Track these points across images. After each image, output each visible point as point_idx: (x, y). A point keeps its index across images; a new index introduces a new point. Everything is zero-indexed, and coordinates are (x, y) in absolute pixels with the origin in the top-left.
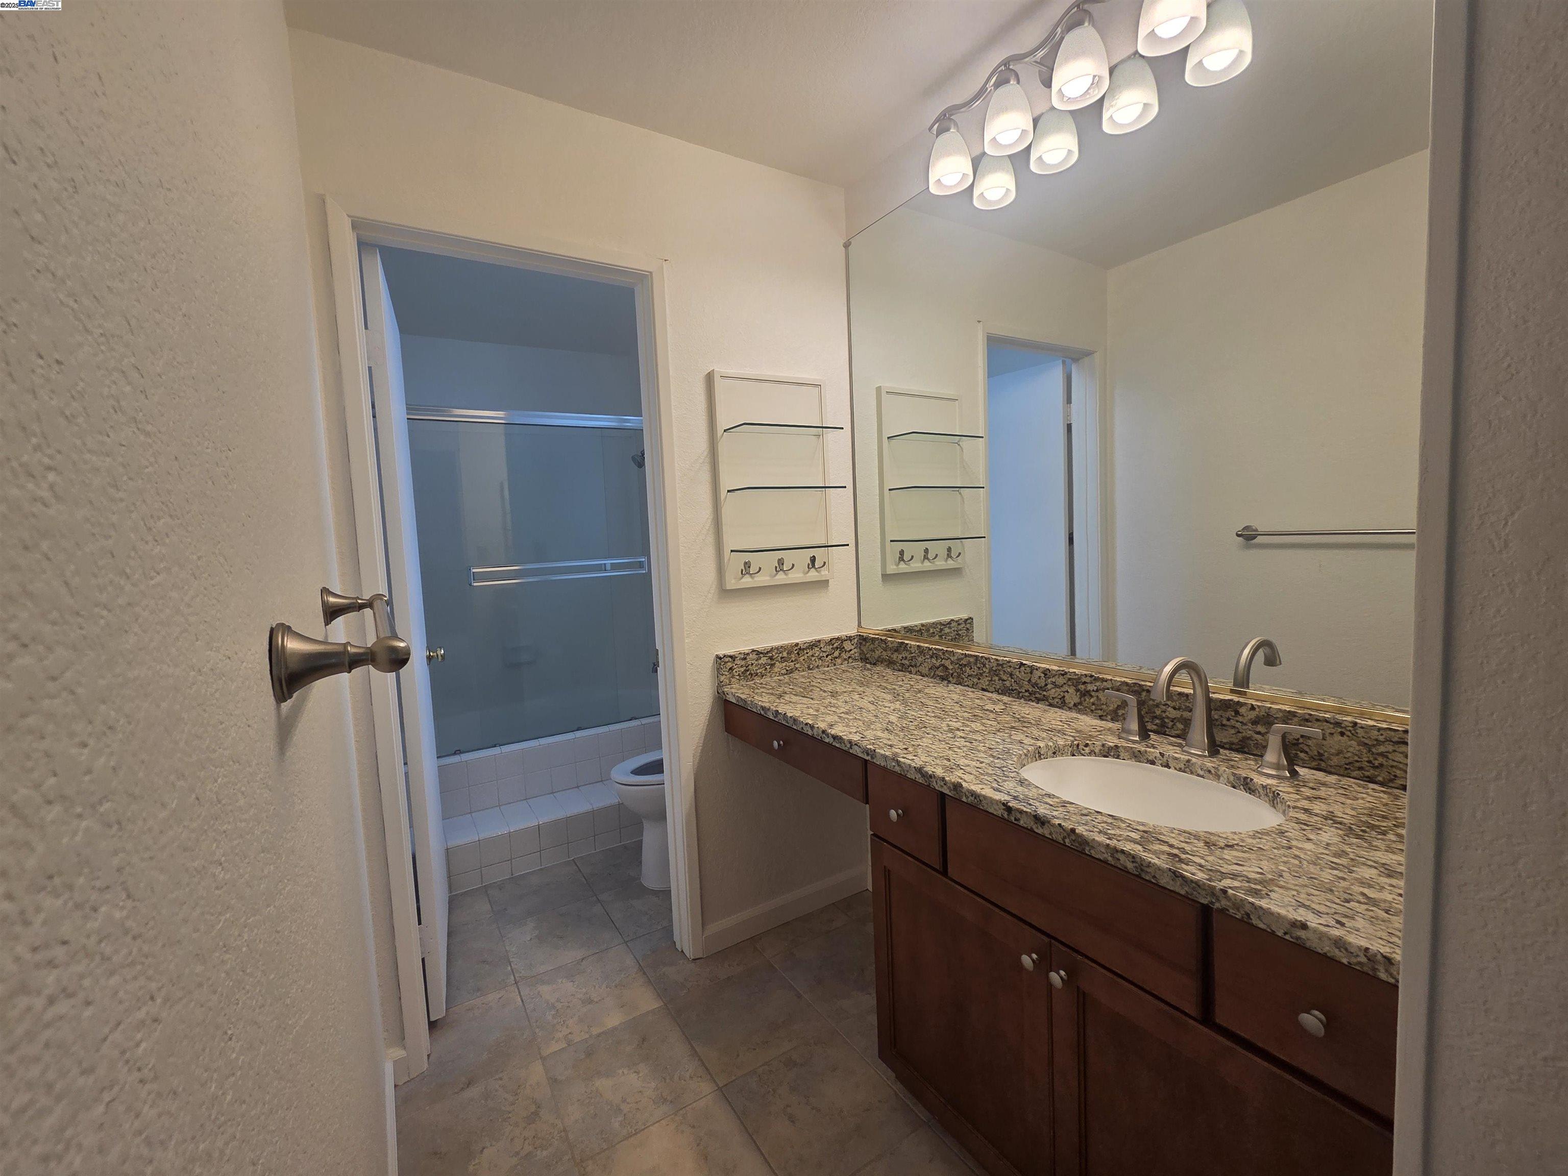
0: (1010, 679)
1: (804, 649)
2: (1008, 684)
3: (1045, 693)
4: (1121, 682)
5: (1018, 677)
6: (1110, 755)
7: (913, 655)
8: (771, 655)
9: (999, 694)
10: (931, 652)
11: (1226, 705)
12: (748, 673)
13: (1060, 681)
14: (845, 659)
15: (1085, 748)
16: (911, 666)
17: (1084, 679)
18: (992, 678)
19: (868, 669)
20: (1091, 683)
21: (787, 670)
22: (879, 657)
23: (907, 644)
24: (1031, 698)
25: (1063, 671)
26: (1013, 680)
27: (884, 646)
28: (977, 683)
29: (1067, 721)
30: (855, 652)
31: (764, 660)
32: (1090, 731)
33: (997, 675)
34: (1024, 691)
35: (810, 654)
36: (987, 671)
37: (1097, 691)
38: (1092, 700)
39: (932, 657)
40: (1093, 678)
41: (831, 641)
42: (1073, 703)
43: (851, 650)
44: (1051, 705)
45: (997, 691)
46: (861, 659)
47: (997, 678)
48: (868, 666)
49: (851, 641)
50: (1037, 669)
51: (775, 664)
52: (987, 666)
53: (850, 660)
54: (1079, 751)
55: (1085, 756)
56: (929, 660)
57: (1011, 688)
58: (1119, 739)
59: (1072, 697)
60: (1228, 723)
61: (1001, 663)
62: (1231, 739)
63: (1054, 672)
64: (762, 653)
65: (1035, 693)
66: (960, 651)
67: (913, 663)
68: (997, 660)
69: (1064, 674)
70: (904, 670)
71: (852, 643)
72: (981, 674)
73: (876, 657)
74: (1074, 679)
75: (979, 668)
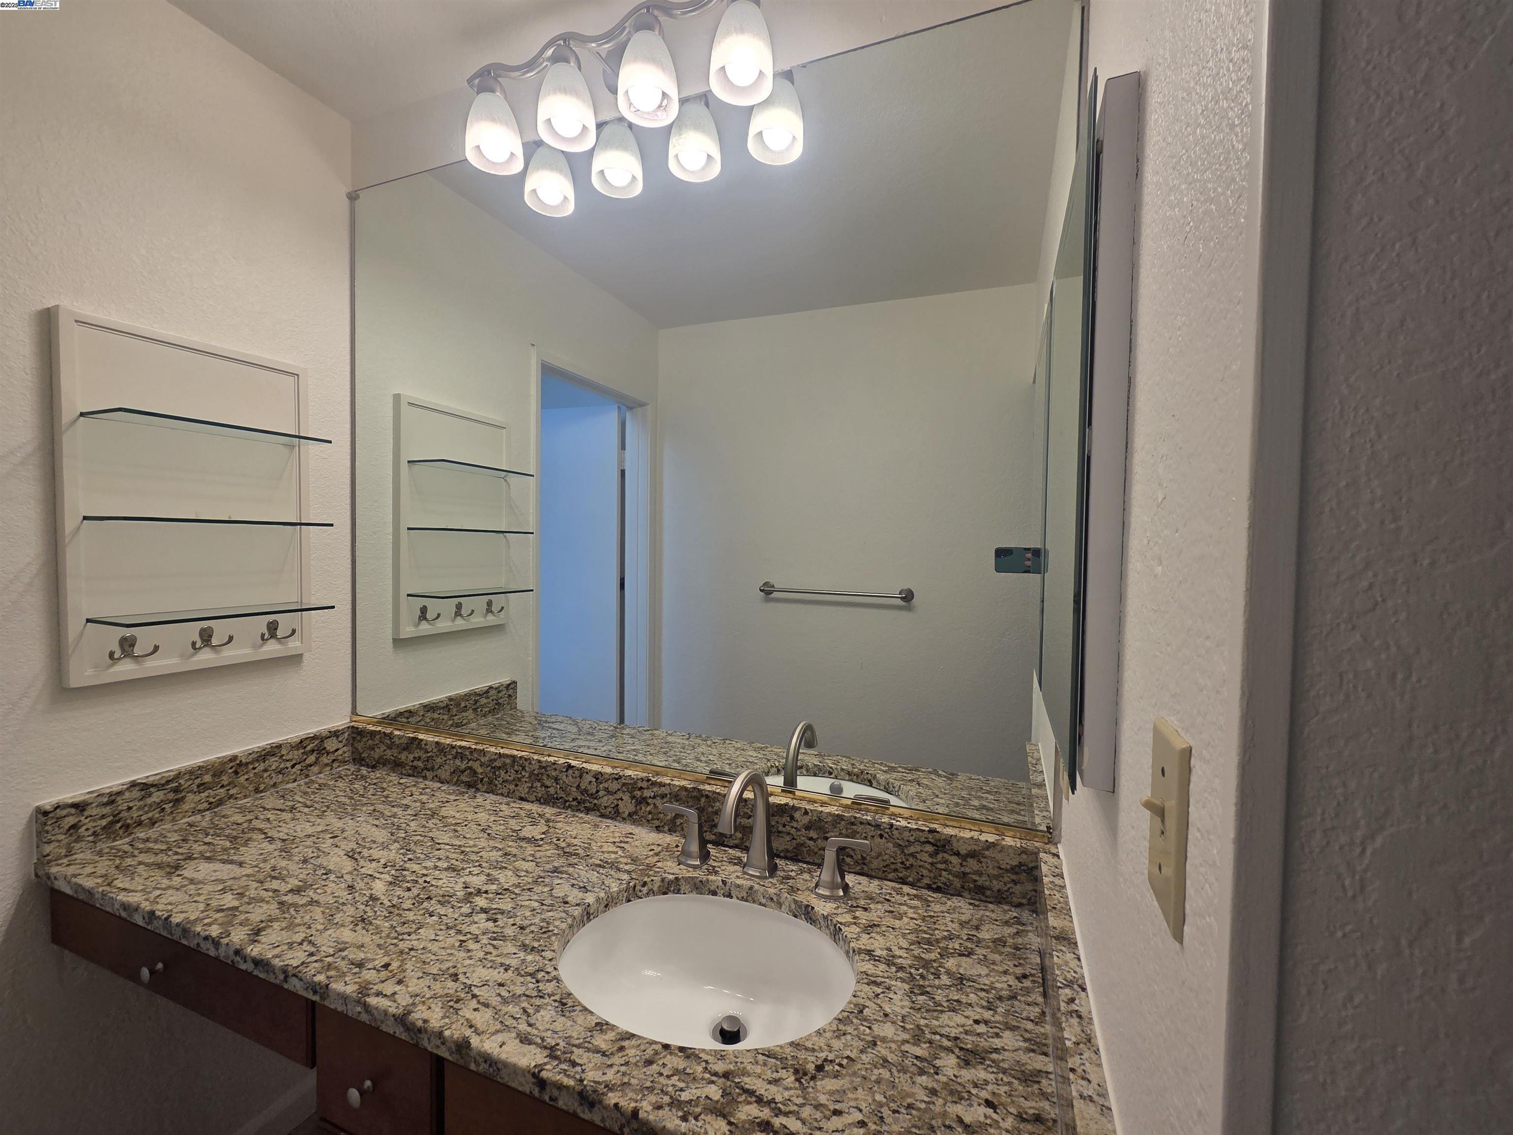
0: (554, 784)
1: (247, 764)
2: (552, 791)
3: (596, 801)
4: (679, 786)
5: (564, 782)
6: (670, 891)
7: (429, 754)
8: (176, 784)
9: (541, 803)
10: (455, 751)
11: (782, 809)
12: (119, 825)
13: (614, 786)
14: (327, 765)
15: (642, 889)
16: (426, 769)
17: (640, 784)
18: (532, 784)
19: (363, 778)
20: (648, 788)
21: (211, 803)
22: (381, 757)
23: (422, 740)
24: (580, 807)
25: (616, 774)
26: (558, 787)
27: (388, 742)
28: (514, 791)
29: (621, 842)
30: (345, 752)
31: (157, 796)
32: (648, 857)
33: (539, 781)
34: (571, 799)
35: (262, 767)
36: (527, 775)
37: (654, 797)
38: (648, 809)
39: (455, 758)
40: (650, 782)
41: (301, 744)
42: (627, 813)
43: (337, 750)
44: (602, 816)
45: (538, 800)
46: (354, 760)
47: (539, 784)
48: (364, 771)
49: (337, 737)
50: (587, 773)
51: (184, 798)
52: (527, 769)
53: (335, 765)
54: (636, 894)
55: (641, 898)
56: (452, 762)
57: (555, 796)
58: (679, 865)
59: (627, 806)
60: (784, 830)
61: (544, 765)
62: (786, 847)
63: (607, 776)
64: (153, 786)
65: (584, 801)
66: (493, 749)
67: (429, 766)
68: (539, 761)
69: (618, 778)
70: (415, 774)
71: (340, 739)
72: (519, 779)
73: (376, 757)
74: (630, 784)
75: (517, 772)
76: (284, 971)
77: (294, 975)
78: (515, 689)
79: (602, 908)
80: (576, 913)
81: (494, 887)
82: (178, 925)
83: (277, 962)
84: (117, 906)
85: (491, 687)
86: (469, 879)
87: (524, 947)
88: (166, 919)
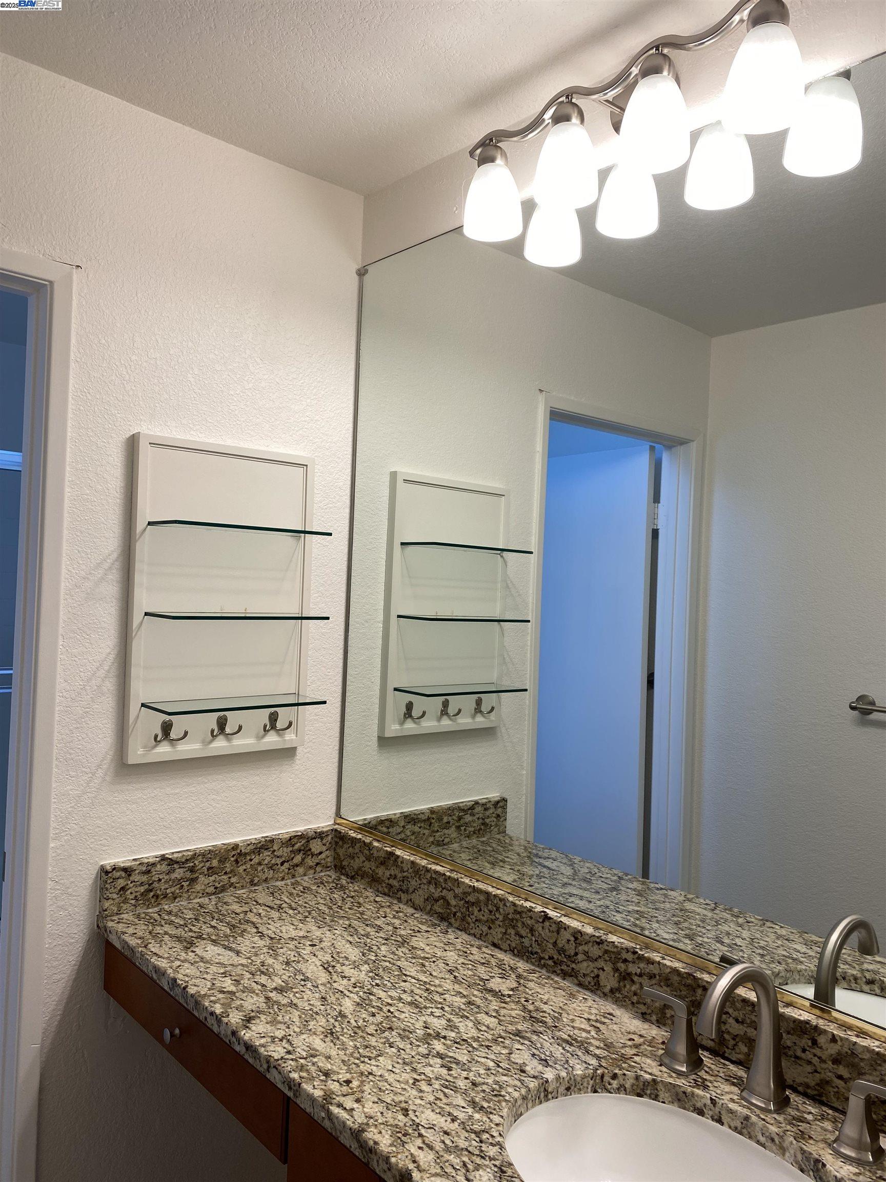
0: (529, 935)
1: (246, 854)
2: (526, 942)
3: (574, 966)
4: (671, 968)
5: (540, 934)
6: (646, 1094)
7: (405, 874)
8: (192, 864)
9: (514, 955)
10: (430, 875)
11: (802, 1028)
12: (152, 894)
13: (595, 951)
14: (311, 867)
15: (612, 1081)
16: (401, 890)
17: (624, 955)
18: (506, 930)
19: (343, 888)
20: (634, 962)
21: (216, 888)
22: (360, 869)
23: (398, 857)
24: (556, 969)
25: (598, 937)
26: (534, 939)
27: (367, 852)
28: (487, 935)
29: (597, 1021)
30: (327, 856)
31: (179, 873)
32: (625, 1046)
33: (514, 927)
34: (547, 957)
35: (256, 860)
36: (501, 918)
37: (640, 975)
38: (633, 988)
39: (430, 883)
40: (636, 956)
41: (291, 841)
42: (609, 987)
43: (321, 853)
44: (580, 985)
45: (511, 950)
46: (335, 866)
47: (512, 932)
48: (344, 881)
49: (322, 839)
50: (565, 929)
51: (197, 878)
52: (501, 910)
53: (318, 869)
54: (604, 1086)
55: (610, 1092)
56: (426, 887)
57: (530, 949)
58: (661, 1065)
59: (609, 981)
60: (803, 1055)
61: (519, 910)
62: (806, 1080)
63: (587, 938)
64: (177, 862)
65: (561, 963)
66: (467, 881)
67: (404, 887)
68: (514, 905)
69: (600, 942)
70: (391, 894)
71: (324, 841)
72: (493, 921)
73: (356, 867)
74: (613, 952)
75: (491, 912)
76: (268, 1059)
77: (275, 1067)
78: (504, 808)
79: (562, 1089)
80: (532, 1085)
81: (453, 1034)
82: (192, 996)
83: (262, 1050)
84: (150, 968)
85: (477, 803)
86: (431, 1020)
87: (473, 1103)
88: (185, 988)
